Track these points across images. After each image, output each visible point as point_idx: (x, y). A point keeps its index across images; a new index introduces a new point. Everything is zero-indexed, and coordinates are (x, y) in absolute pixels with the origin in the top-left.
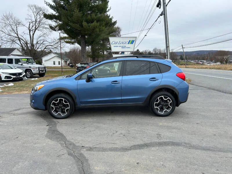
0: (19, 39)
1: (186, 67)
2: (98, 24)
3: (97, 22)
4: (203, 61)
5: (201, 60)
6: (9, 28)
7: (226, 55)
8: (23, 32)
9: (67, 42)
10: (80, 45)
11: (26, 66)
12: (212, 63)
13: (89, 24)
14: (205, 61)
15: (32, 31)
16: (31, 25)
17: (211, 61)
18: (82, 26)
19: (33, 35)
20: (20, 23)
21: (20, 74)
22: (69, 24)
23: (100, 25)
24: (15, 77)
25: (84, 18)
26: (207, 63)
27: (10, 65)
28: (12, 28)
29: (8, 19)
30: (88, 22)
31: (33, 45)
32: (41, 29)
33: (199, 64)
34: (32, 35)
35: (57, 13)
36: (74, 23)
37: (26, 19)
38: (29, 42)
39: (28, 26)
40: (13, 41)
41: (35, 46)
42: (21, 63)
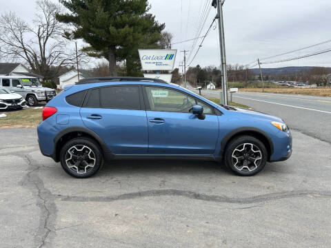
0: (25, 50)
1: (263, 92)
2: (132, 29)
3: (130, 26)
4: (292, 82)
5: (290, 81)
6: (10, 34)
7: (325, 74)
8: (30, 39)
9: (91, 55)
10: (108, 59)
11: (28, 89)
12: (304, 85)
13: (119, 30)
14: (295, 83)
15: (42, 38)
16: (42, 29)
17: (304, 82)
18: (108, 32)
19: (44, 44)
20: (26, 26)
21: (18, 101)
22: (92, 29)
23: (134, 31)
24: (10, 105)
25: (112, 21)
26: (298, 85)
27: (5, 88)
28: (14, 34)
29: (8, 22)
30: (117, 26)
31: (44, 59)
32: (56, 35)
33: (286, 86)
34: (42, 44)
35: (74, 13)
36: (97, 27)
37: (34, 21)
38: (38, 54)
39: (37, 32)
40: (16, 53)
41: (47, 60)
42: (20, 86)
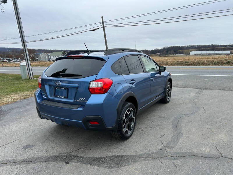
4: (9, 59)
5: (7, 58)
7: (32, 53)
12: (19, 61)
14: (11, 59)
17: (18, 58)
26: (14, 61)
33: (5, 62)
